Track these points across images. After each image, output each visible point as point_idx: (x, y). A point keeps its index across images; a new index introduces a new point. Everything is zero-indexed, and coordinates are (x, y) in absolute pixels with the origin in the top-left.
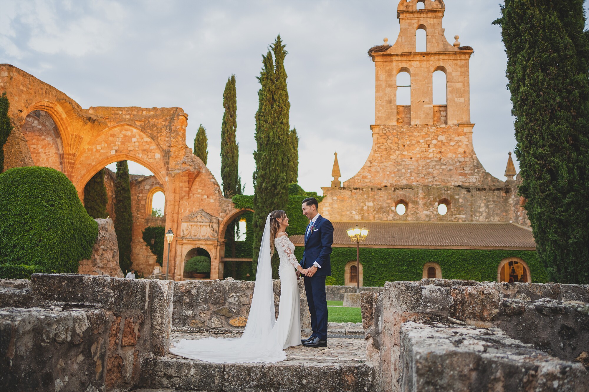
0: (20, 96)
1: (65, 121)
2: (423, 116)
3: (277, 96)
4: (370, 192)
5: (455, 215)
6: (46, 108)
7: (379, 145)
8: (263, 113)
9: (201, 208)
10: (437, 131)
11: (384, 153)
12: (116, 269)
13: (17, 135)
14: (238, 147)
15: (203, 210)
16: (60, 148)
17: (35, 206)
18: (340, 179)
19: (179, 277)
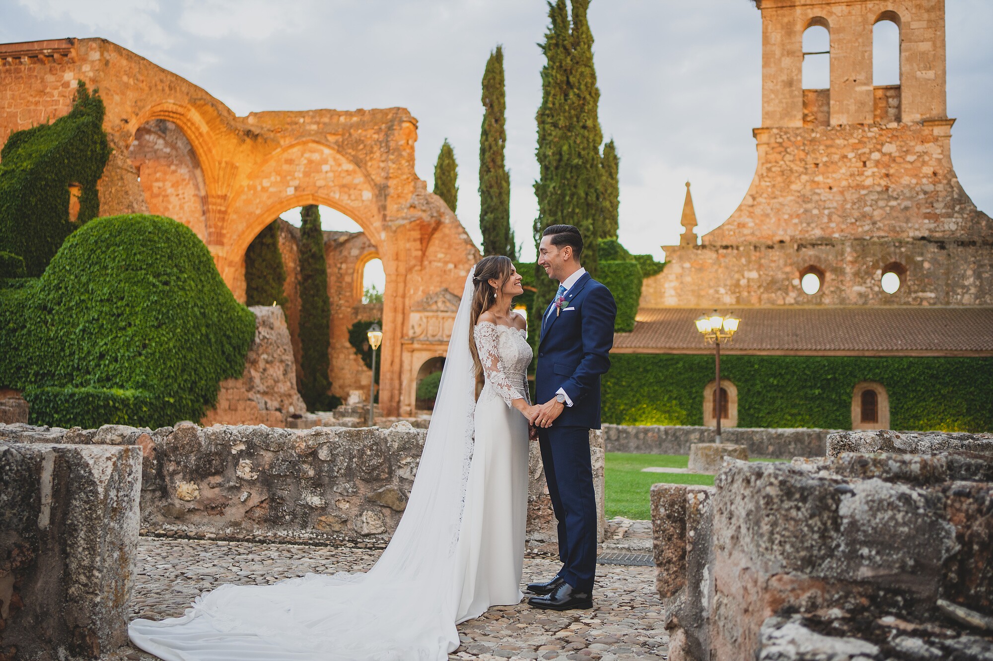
0: (123, 94)
1: (206, 138)
2: (853, 108)
3: (574, 77)
4: (753, 253)
5: (916, 292)
6: (171, 115)
7: (769, 165)
8: (550, 109)
9: (444, 286)
10: (881, 135)
11: (779, 179)
12: (290, 396)
13: (120, 163)
14: (508, 177)
15: (446, 290)
16: (201, 185)
17: (135, 284)
18: (695, 230)
19: (408, 409)
